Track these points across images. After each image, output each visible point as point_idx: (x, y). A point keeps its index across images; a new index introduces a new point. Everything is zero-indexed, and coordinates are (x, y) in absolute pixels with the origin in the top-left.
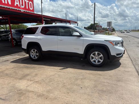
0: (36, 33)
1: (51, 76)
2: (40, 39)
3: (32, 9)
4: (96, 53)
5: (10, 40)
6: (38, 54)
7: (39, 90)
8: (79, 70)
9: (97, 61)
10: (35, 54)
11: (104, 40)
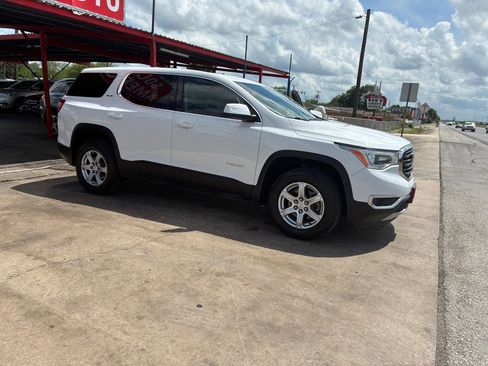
0: (107, 93)
1: (116, 249)
2: (115, 118)
3: (115, 9)
4: (302, 186)
6: (105, 170)
8: (230, 241)
9: (300, 219)
10: (96, 169)
11: (335, 143)
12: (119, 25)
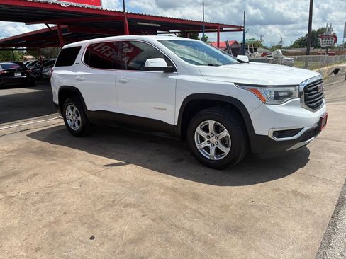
1: (61, 183)
2: (80, 79)
6: (80, 119)
9: (212, 151)
10: (74, 118)
11: (235, 84)
12: (97, 10)
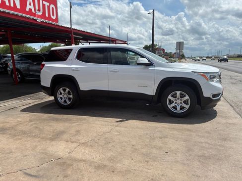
0: (68, 59)
1: (105, 133)
2: (76, 70)
3: (54, 18)
4: (178, 93)
5: (9, 73)
6: (71, 96)
7: (93, 158)
8: (150, 122)
9: (178, 108)
10: (66, 96)
11: (192, 72)
